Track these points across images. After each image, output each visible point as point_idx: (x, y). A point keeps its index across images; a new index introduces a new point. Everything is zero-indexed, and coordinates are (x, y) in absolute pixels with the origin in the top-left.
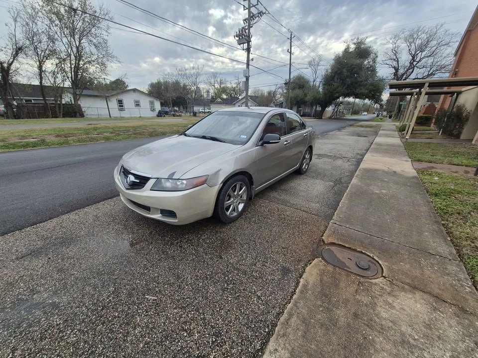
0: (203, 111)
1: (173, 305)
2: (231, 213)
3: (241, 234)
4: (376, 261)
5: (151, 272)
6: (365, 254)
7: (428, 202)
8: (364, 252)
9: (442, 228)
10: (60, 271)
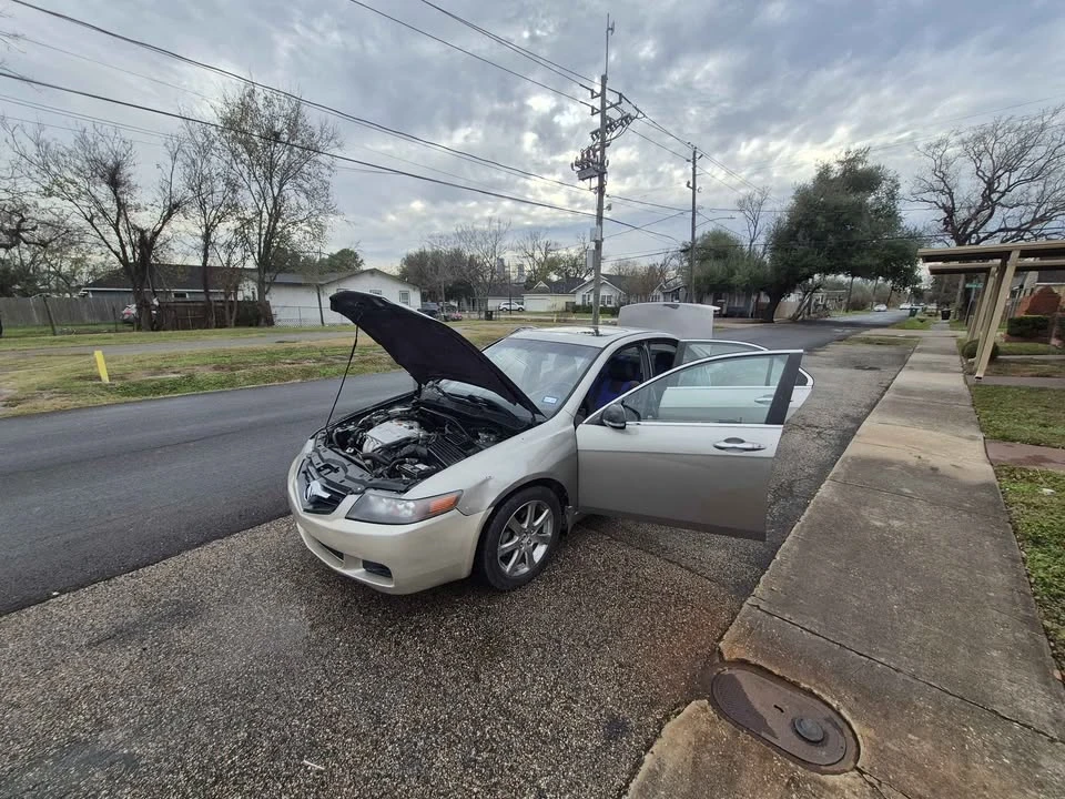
0: (508, 307)
1: (353, 790)
2: (514, 568)
3: (532, 619)
4: (845, 720)
5: (326, 700)
6: (818, 697)
7: (1014, 560)
8: (816, 692)
9: (1043, 640)
10: (157, 681)
